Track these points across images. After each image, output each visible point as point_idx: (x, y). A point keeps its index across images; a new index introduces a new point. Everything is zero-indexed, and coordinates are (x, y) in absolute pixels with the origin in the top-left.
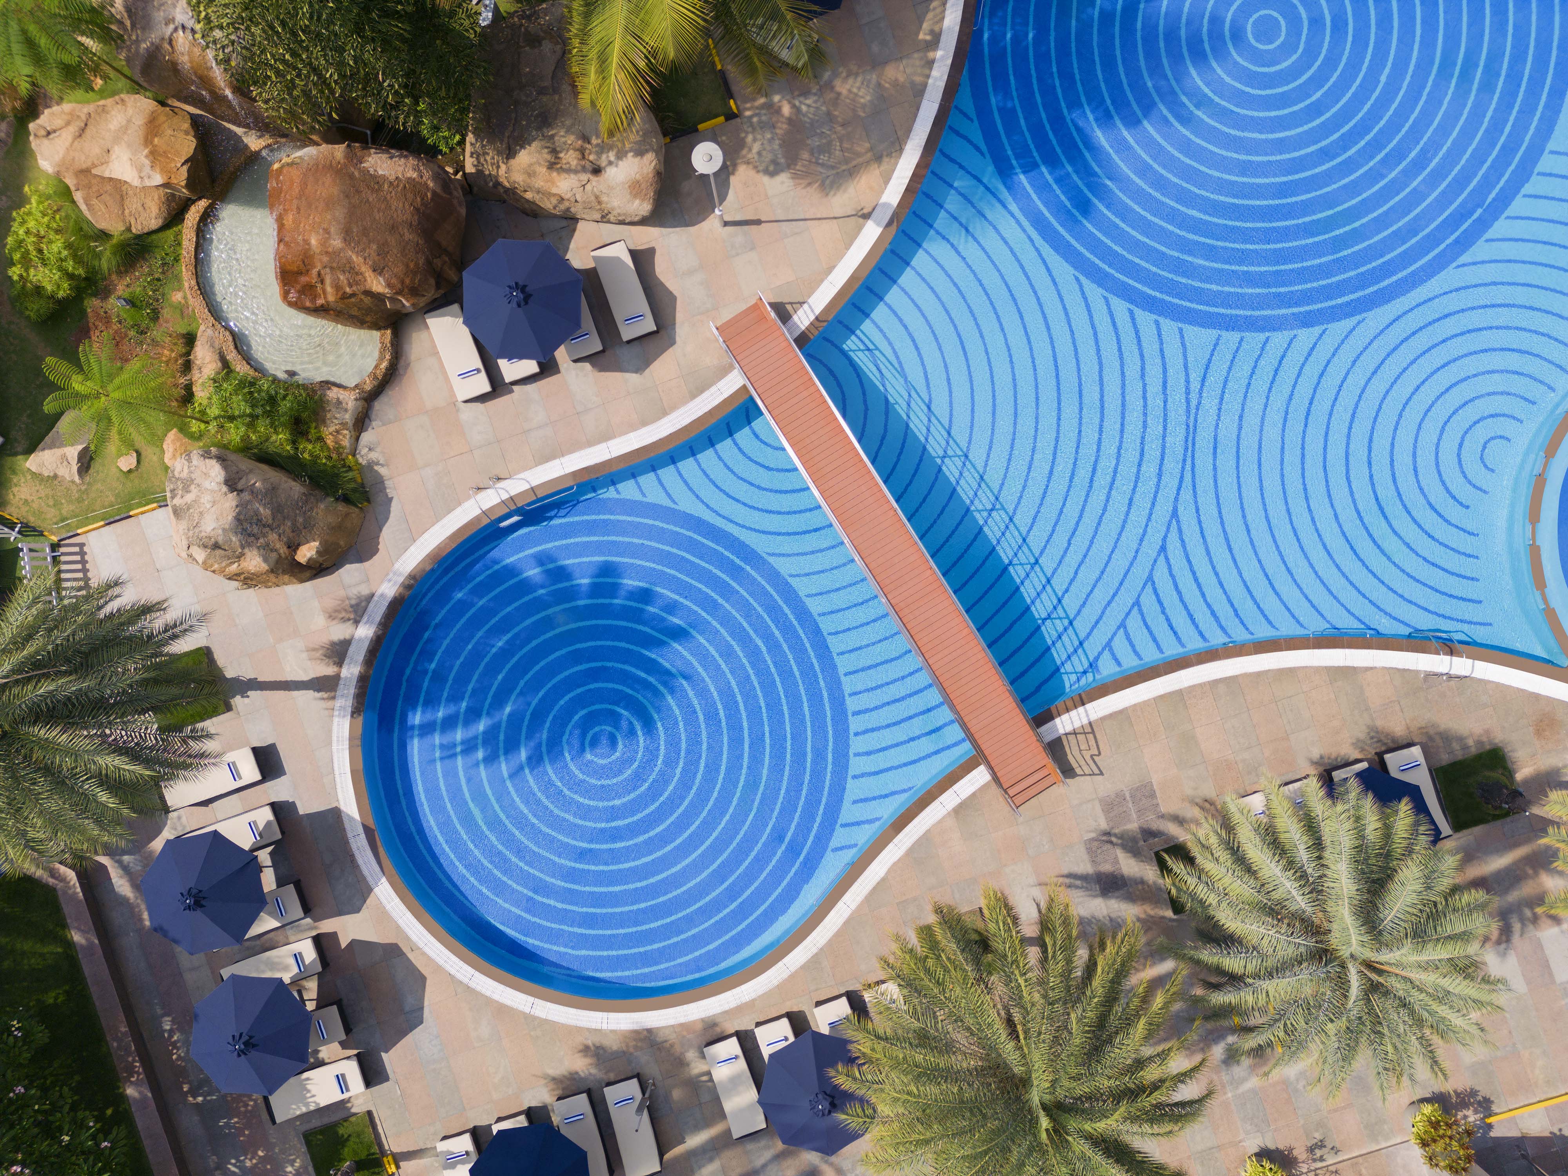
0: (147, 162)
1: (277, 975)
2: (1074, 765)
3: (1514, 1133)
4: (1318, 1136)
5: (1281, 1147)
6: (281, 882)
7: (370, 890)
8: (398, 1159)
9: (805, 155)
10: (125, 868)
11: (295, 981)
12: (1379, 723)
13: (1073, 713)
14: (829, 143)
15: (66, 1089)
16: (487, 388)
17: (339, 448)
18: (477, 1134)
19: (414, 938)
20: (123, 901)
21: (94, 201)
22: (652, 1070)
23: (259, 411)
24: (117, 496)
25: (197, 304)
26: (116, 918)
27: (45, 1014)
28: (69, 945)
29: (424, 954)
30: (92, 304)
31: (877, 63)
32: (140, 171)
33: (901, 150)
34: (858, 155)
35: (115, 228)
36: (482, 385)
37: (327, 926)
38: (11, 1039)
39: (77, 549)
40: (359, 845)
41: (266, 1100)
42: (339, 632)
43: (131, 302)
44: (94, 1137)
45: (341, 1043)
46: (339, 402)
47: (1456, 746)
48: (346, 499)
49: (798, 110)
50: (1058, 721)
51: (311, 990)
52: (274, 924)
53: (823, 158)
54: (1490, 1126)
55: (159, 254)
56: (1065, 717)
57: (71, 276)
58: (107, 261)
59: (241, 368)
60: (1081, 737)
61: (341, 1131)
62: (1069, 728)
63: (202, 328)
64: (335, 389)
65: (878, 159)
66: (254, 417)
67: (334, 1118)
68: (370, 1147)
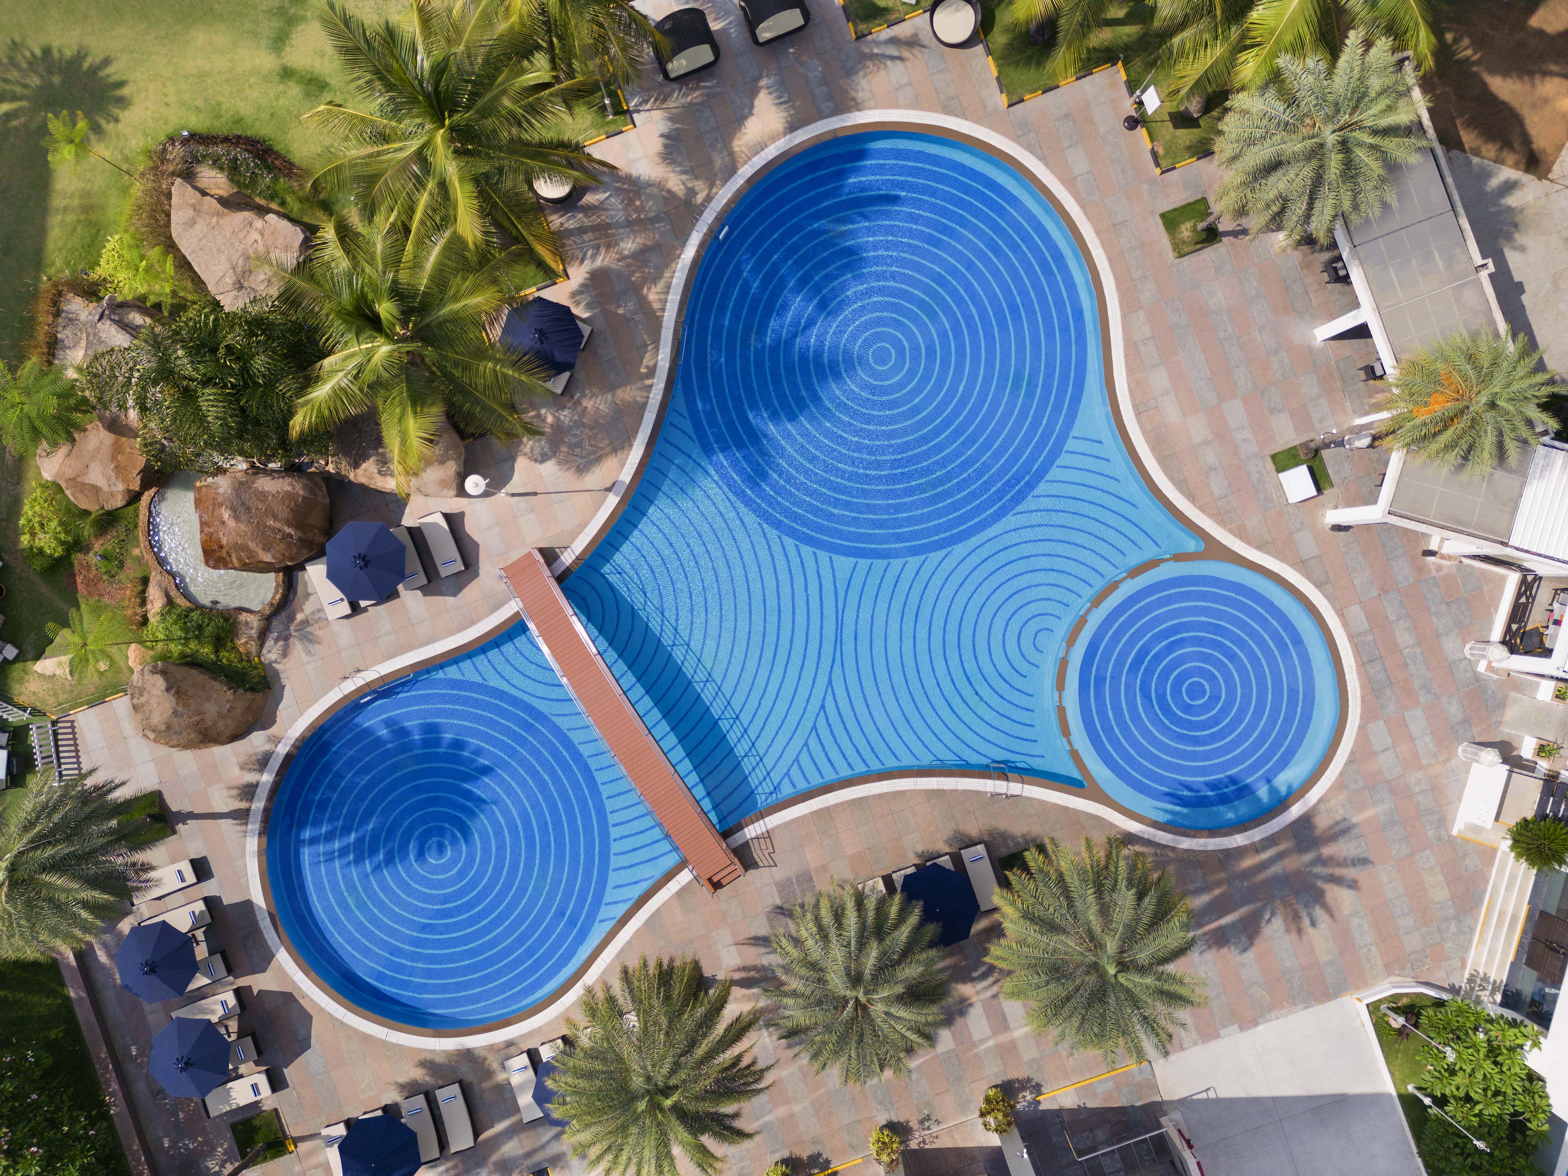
0: (113, 474)
1: (207, 1017)
2: (758, 860)
3: (1055, 1107)
4: (926, 1112)
5: (901, 1120)
6: (211, 952)
7: (273, 956)
8: (296, 1141)
9: (564, 449)
10: (105, 945)
11: (222, 1020)
12: (962, 828)
13: (756, 824)
14: (581, 441)
15: (65, 1097)
16: (348, 611)
17: (248, 654)
18: (348, 1123)
19: (304, 988)
20: (102, 967)
21: (78, 495)
22: (470, 1077)
23: (191, 635)
24: (97, 688)
25: (149, 558)
26: (99, 978)
27: (50, 1046)
28: (67, 998)
29: (311, 1000)
30: (77, 558)
31: (612, 388)
32: (108, 480)
33: (631, 446)
34: (602, 449)
35: (93, 507)
36: (346, 609)
37: (243, 982)
38: (27, 1064)
39: (69, 724)
40: (265, 924)
41: (204, 1101)
42: (251, 777)
43: (105, 557)
44: (84, 1128)
45: (255, 1062)
46: (247, 623)
47: (1011, 844)
48: (252, 689)
49: (558, 419)
50: (746, 830)
51: (233, 1025)
52: (205, 981)
53: (577, 451)
54: (1039, 1102)
55: (124, 523)
56: (751, 827)
57: (63, 543)
58: (87, 530)
59: (180, 601)
60: (762, 841)
61: (255, 1123)
62: (754, 835)
63: (153, 574)
64: (244, 614)
65: (615, 450)
66: (187, 639)
67: (252, 1114)
68: (276, 1133)
